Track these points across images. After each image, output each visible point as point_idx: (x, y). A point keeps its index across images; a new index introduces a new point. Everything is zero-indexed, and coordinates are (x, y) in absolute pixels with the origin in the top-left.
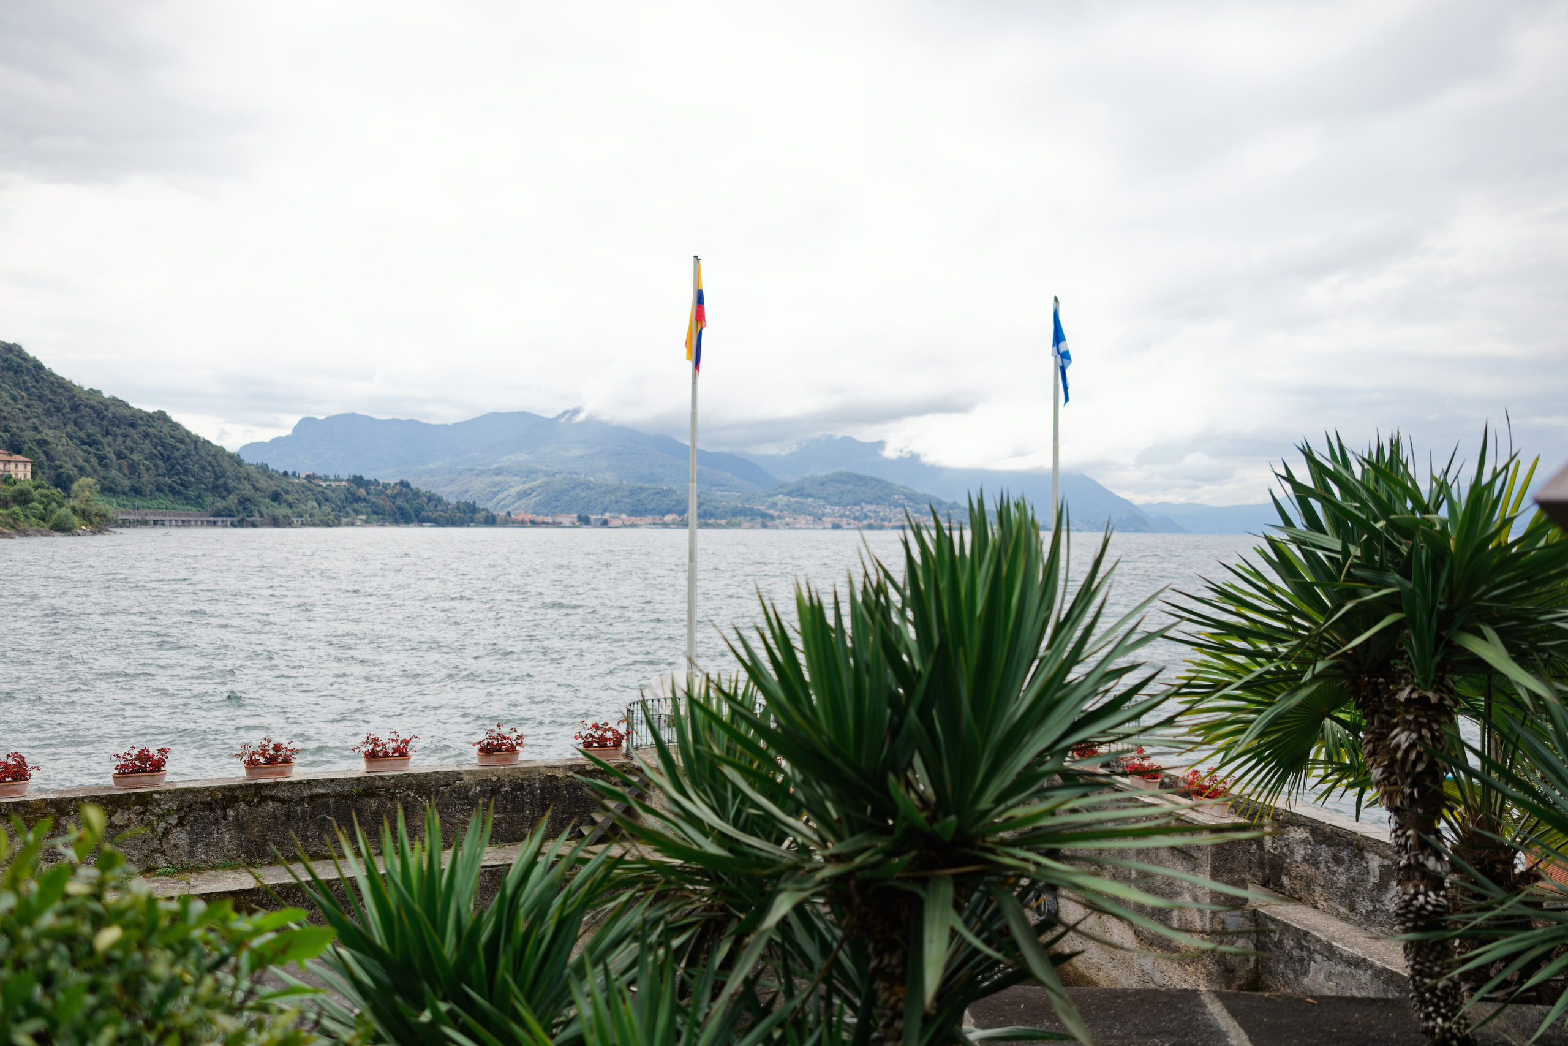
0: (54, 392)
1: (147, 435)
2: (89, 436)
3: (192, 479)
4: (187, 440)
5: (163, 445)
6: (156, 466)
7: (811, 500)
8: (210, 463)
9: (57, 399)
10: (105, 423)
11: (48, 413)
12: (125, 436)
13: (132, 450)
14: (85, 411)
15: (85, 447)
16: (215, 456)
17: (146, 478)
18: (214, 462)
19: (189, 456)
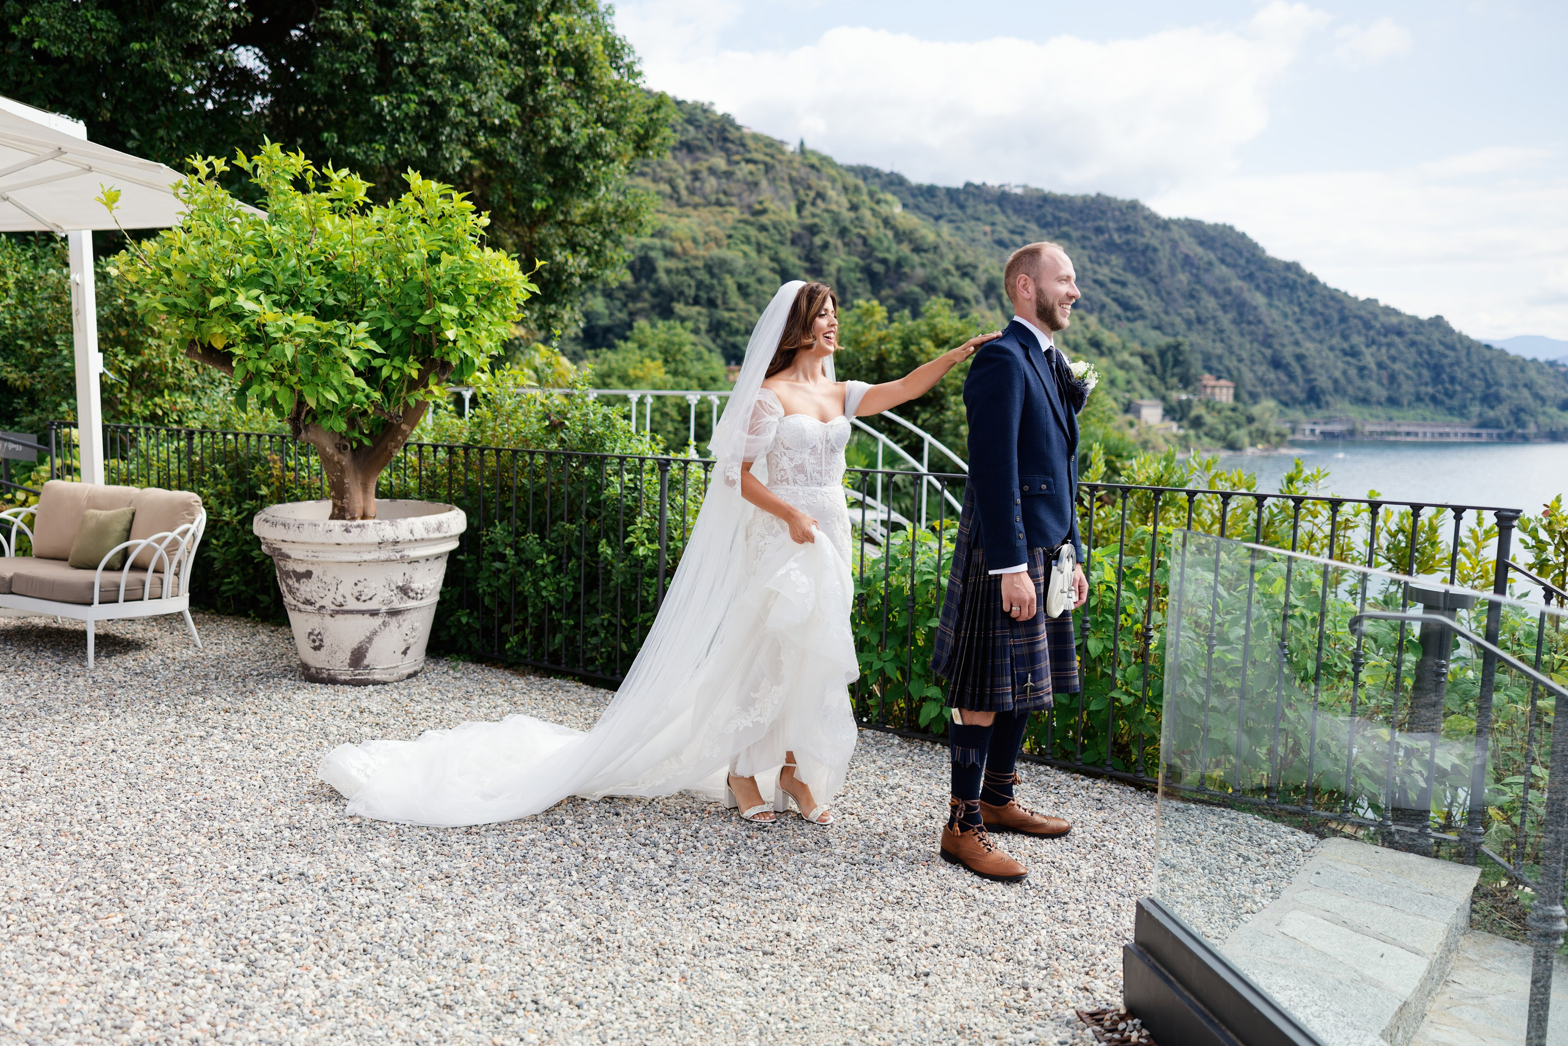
0: (1326, 306)
1: (1413, 344)
2: (1352, 347)
3: (1458, 388)
4: (1458, 346)
5: (1430, 353)
6: (1420, 375)
8: (1482, 370)
9: (1327, 312)
10: (1372, 333)
11: (1317, 327)
12: (1390, 345)
13: (1393, 359)
14: (1353, 322)
15: (1349, 359)
16: (1489, 362)
17: (1407, 388)
18: (1487, 369)
19: (1458, 363)
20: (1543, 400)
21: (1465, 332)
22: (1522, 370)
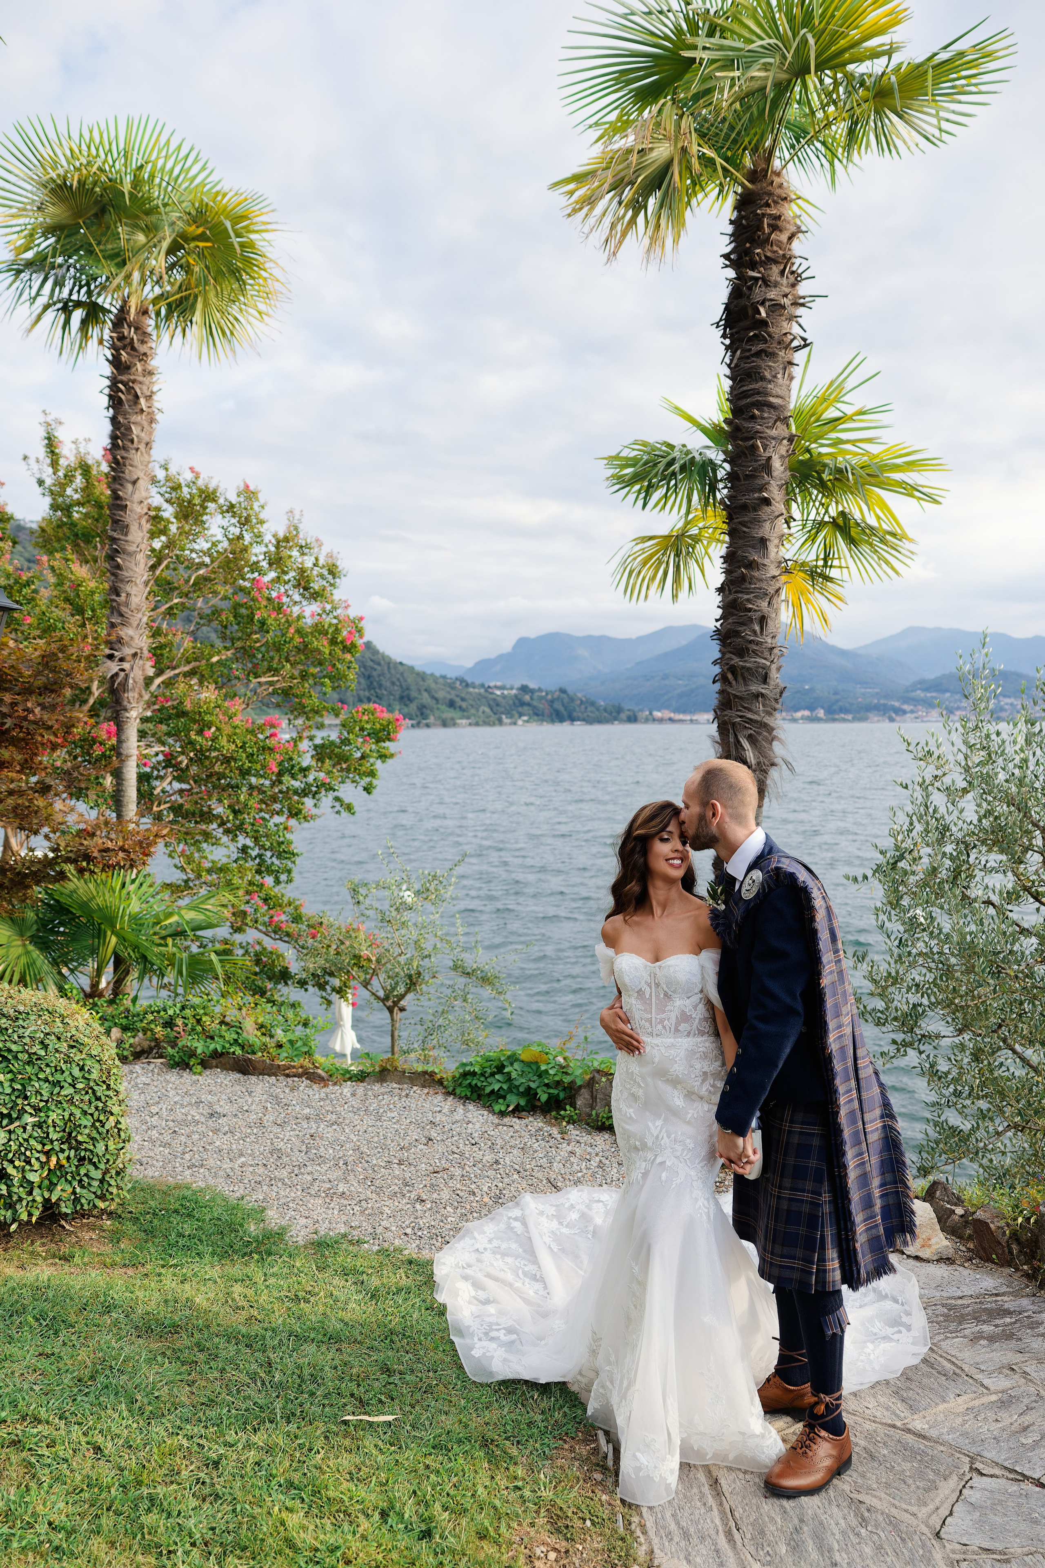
7: (948, 695)
8: (399, 680)
16: (402, 674)
19: (382, 674)
20: (437, 700)
21: (387, 653)
22: (423, 680)
